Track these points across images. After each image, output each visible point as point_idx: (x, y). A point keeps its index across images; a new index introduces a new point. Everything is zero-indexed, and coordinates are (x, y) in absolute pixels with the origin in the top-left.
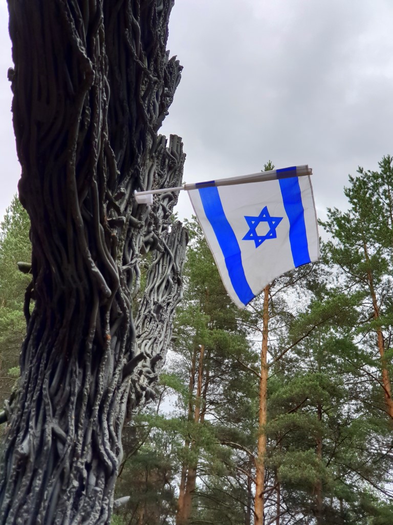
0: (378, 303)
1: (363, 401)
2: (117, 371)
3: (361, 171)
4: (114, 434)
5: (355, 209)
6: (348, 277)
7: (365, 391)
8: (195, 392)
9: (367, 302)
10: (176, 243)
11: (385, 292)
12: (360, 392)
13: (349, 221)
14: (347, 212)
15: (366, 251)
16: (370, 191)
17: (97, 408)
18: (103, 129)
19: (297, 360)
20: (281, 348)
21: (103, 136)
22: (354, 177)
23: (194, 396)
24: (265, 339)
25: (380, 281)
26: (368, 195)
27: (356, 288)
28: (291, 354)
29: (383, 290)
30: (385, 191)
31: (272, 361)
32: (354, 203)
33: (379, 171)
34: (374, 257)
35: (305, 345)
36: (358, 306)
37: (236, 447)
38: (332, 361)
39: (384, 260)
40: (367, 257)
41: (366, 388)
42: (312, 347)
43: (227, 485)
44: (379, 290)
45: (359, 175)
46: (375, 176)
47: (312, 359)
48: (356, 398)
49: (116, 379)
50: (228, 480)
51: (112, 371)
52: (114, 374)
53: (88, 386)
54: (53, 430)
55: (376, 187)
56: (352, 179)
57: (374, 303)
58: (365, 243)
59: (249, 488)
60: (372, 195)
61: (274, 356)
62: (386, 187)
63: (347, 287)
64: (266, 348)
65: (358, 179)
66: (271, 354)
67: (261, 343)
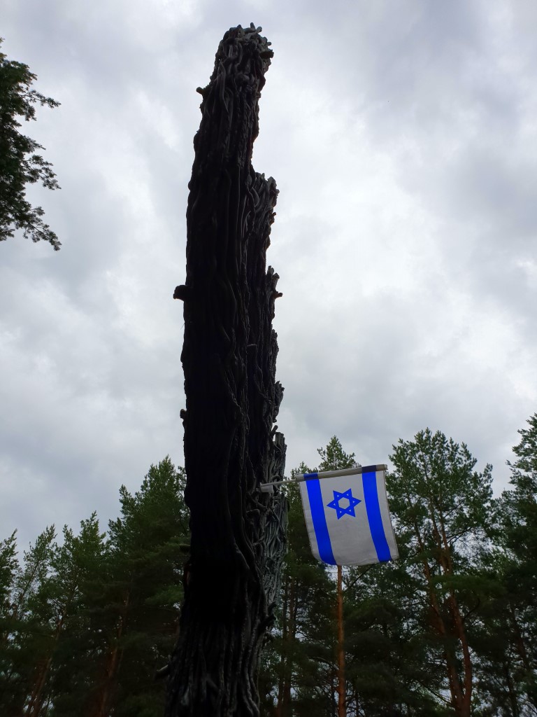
0: (423, 541)
1: (417, 619)
2: (254, 631)
3: (401, 441)
4: (254, 684)
5: (399, 471)
6: (398, 521)
7: (419, 611)
8: (288, 615)
9: (414, 540)
10: (281, 510)
11: (426, 532)
12: (415, 612)
13: (395, 479)
14: (393, 472)
15: (409, 501)
16: (409, 457)
17: (241, 662)
18: (246, 450)
19: (364, 587)
20: (352, 578)
21: (246, 454)
22: (396, 446)
23: (287, 619)
24: (340, 571)
25: (422, 523)
26: (407, 460)
27: (405, 529)
28: (360, 583)
29: (425, 530)
30: (420, 456)
31: (346, 589)
32: (398, 466)
33: (415, 442)
34: (416, 505)
35: (369, 574)
36: (408, 543)
37: (321, 661)
38: (392, 587)
39: (424, 507)
40: (411, 506)
41: (419, 609)
42: (375, 576)
43: (315, 694)
44: (422, 531)
45: (400, 445)
46: (412, 445)
47: (376, 585)
48: (413, 617)
49: (254, 637)
50: (316, 690)
51: (250, 630)
52: (252, 633)
53: (233, 645)
54: (207, 683)
55: (413, 453)
56: (395, 448)
57: (420, 540)
58: (409, 495)
59: (333, 696)
60: (411, 459)
61: (347, 585)
62: (420, 453)
63: (398, 529)
64: (341, 578)
65: (399, 448)
66: (345, 582)
67: (337, 574)
